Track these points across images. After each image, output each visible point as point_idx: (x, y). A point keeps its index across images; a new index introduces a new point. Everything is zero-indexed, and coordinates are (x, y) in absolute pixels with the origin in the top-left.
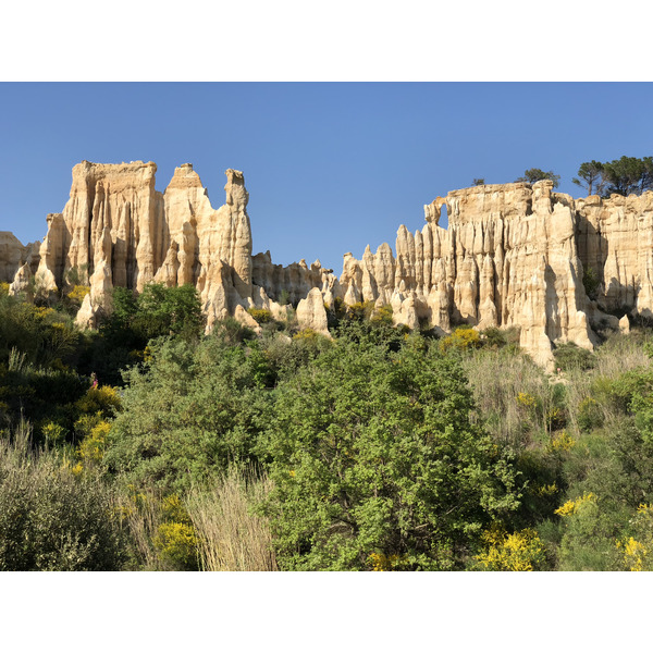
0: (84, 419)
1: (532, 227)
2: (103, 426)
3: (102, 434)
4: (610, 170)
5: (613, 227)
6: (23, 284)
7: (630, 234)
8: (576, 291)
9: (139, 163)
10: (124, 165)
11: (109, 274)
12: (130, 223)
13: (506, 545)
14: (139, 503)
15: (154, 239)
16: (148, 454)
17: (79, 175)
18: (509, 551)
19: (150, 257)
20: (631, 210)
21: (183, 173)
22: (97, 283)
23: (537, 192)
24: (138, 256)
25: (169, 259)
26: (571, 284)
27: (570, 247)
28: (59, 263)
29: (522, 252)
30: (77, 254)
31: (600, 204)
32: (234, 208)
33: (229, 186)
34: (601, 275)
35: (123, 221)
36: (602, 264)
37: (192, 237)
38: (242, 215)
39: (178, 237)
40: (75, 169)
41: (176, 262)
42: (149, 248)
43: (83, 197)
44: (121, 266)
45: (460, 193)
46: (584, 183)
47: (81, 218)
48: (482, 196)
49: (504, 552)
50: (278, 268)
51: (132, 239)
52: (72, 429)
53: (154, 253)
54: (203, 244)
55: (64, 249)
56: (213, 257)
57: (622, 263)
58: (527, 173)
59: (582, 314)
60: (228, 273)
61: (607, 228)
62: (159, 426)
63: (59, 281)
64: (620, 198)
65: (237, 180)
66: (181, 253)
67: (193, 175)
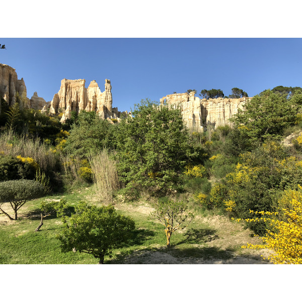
0: (58, 139)
1: (189, 104)
2: (64, 141)
3: (64, 143)
4: (209, 92)
5: (210, 107)
6: (45, 110)
7: (214, 109)
8: (201, 121)
9: (81, 80)
10: (76, 80)
11: (71, 109)
12: (77, 96)
13: (193, 169)
14: (74, 161)
15: (84, 101)
16: (77, 148)
17: (63, 82)
18: (194, 171)
19: (83, 106)
20: (214, 102)
21: (93, 83)
22: (67, 112)
23: (191, 95)
24: (79, 105)
25: (88, 105)
26: (200, 119)
27: (199, 109)
28: (57, 107)
29: (186, 111)
30: (62, 104)
31: (206, 101)
32: (107, 90)
33: (106, 84)
34: (206, 120)
35: (75, 95)
36: (206, 117)
37: (95, 100)
38: (110, 92)
39: (91, 100)
40: (62, 81)
41: (90, 107)
42: (83, 103)
43: (64, 89)
44: (74, 108)
45: (170, 95)
46: (202, 95)
47: (63, 95)
48: (176, 96)
49: (193, 171)
50: (119, 112)
51: (78, 101)
52: (54, 141)
53: (84, 105)
54: (98, 102)
55: (58, 103)
56: (101, 106)
57: (211, 116)
58: (188, 91)
59: (202, 127)
60: (105, 108)
61: (208, 107)
62: (81, 139)
63: (56, 111)
64: (212, 99)
65: (108, 82)
66: (92, 104)
67: (96, 84)
